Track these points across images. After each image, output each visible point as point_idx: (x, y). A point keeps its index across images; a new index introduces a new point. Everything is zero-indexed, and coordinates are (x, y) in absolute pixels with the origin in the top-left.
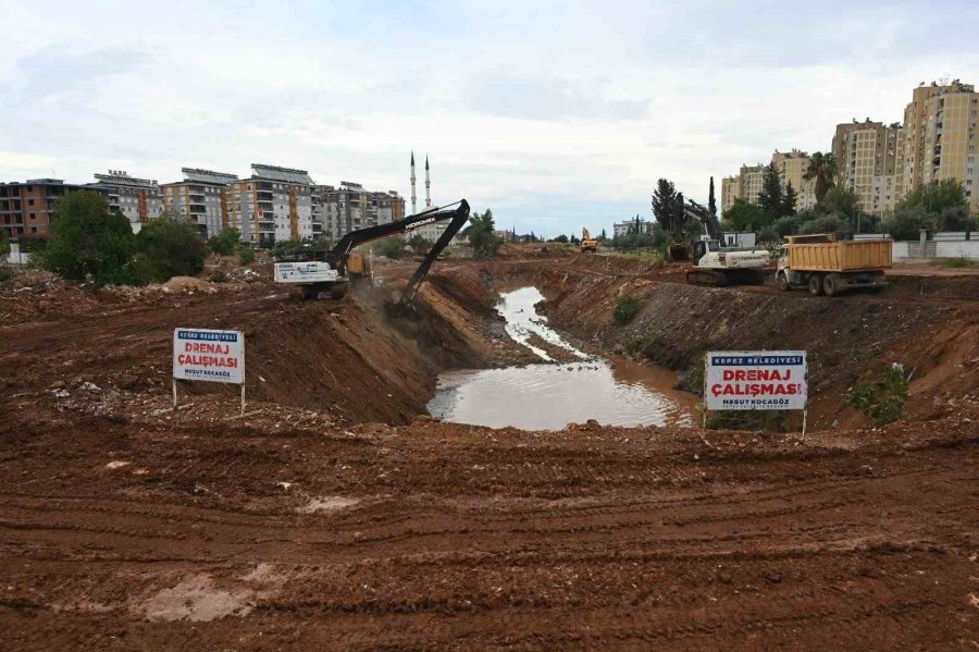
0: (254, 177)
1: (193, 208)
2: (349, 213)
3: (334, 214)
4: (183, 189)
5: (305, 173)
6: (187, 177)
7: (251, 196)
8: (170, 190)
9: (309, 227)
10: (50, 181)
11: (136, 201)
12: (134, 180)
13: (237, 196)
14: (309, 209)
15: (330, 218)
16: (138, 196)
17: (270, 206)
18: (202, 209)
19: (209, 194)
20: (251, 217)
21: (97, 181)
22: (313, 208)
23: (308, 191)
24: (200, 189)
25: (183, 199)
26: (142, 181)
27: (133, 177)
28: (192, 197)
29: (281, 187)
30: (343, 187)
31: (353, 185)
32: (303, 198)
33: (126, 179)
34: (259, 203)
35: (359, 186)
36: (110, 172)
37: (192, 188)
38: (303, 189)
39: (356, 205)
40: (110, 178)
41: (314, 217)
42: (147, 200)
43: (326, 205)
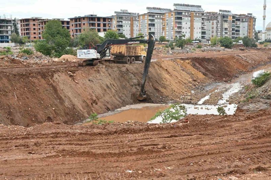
0: (175, 10)
1: (150, 25)
2: (222, 25)
3: (215, 26)
4: (146, 16)
5: (200, 7)
6: (149, 11)
7: (173, 19)
8: (141, 17)
9: (200, 32)
10: (92, 15)
11: (130, 22)
12: (130, 13)
13: (167, 19)
14: (200, 24)
15: (213, 28)
16: (130, 20)
17: (180, 23)
18: (154, 25)
19: (157, 18)
20: (172, 28)
21: (116, 14)
22: (203, 23)
23: (201, 15)
24: (153, 16)
25: (146, 21)
26: (133, 14)
27: (129, 12)
28: (150, 20)
29: (187, 14)
30: (221, 13)
31: (226, 11)
32: (197, 19)
33: (126, 13)
34: (176, 22)
35: (229, 11)
36: (121, 10)
37: (150, 16)
38: (197, 14)
39: (226, 21)
40: (120, 13)
41: (202, 28)
42: (134, 22)
43: (211, 22)
